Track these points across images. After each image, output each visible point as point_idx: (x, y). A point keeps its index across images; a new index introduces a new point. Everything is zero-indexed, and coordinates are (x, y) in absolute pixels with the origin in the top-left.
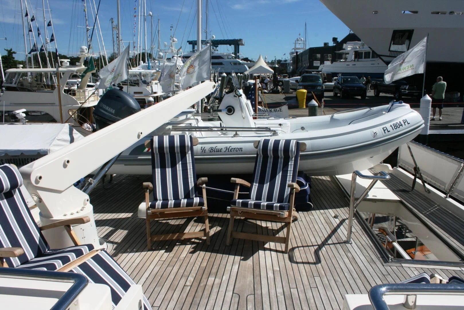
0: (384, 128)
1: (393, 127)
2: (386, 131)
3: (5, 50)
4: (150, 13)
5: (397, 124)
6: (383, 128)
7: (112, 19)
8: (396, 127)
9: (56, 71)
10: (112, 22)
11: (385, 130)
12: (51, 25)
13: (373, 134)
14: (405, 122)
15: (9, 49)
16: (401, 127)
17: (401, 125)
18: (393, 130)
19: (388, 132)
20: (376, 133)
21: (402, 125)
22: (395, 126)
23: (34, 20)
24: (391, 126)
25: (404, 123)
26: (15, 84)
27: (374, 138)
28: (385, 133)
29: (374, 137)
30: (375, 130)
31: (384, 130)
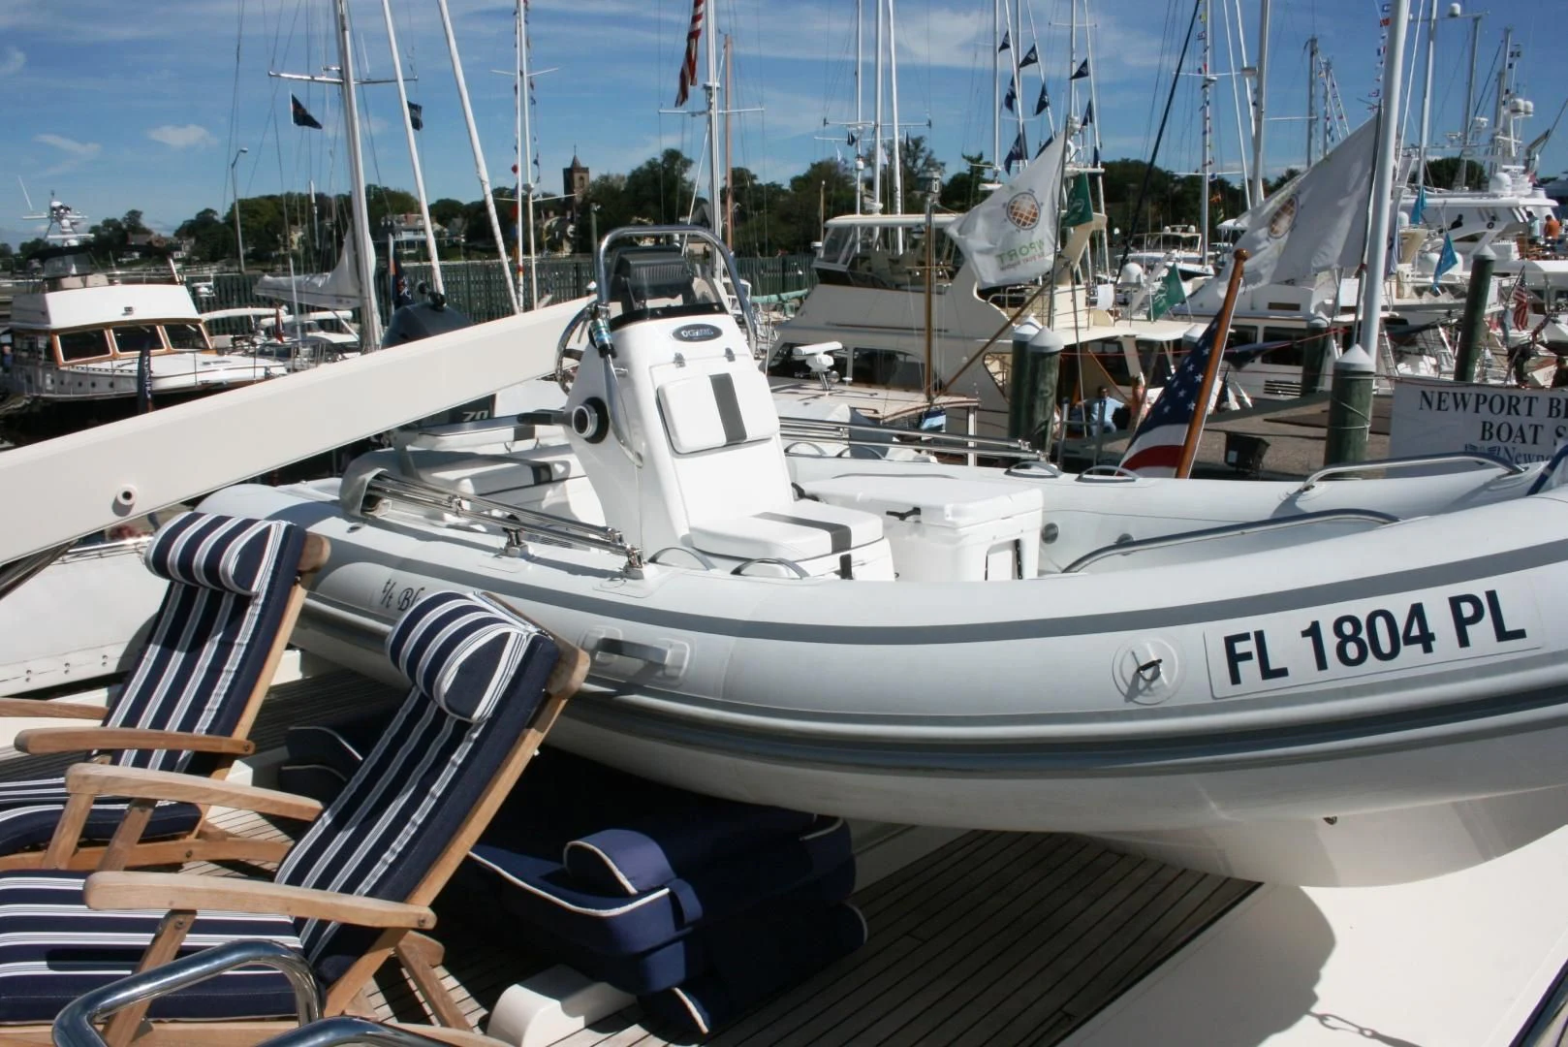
0: (1245, 637)
1: (1330, 641)
2: (1249, 669)
3: (964, 157)
4: (1453, 9)
5: (1381, 623)
6: (1230, 642)
7: (1313, 41)
8: (1352, 650)
9: (924, 224)
10: (1312, 54)
11: (1247, 656)
12: (1087, 75)
13: (1130, 670)
14: (1477, 616)
15: (975, 155)
16: (1411, 653)
17: (1410, 640)
18: (1322, 664)
19: (1267, 673)
20: (1154, 664)
21: (1426, 640)
22: (1354, 638)
23: (1036, 61)
24: (1314, 632)
25: (1461, 624)
26: (845, 263)
27: (1131, 706)
28: (1235, 678)
29: (1130, 697)
30: (1149, 643)
31: (1234, 659)
